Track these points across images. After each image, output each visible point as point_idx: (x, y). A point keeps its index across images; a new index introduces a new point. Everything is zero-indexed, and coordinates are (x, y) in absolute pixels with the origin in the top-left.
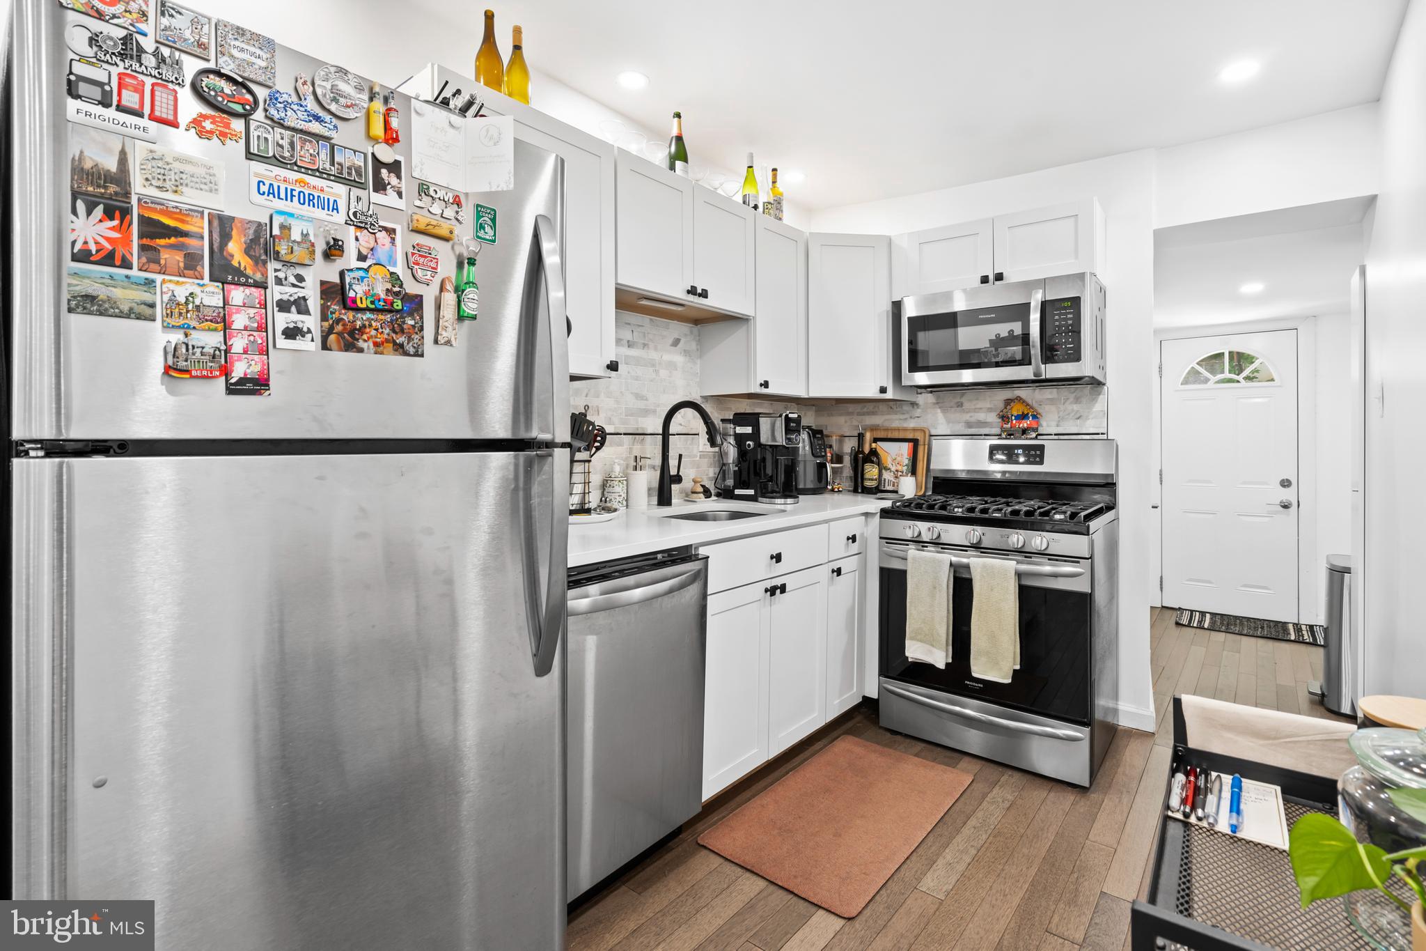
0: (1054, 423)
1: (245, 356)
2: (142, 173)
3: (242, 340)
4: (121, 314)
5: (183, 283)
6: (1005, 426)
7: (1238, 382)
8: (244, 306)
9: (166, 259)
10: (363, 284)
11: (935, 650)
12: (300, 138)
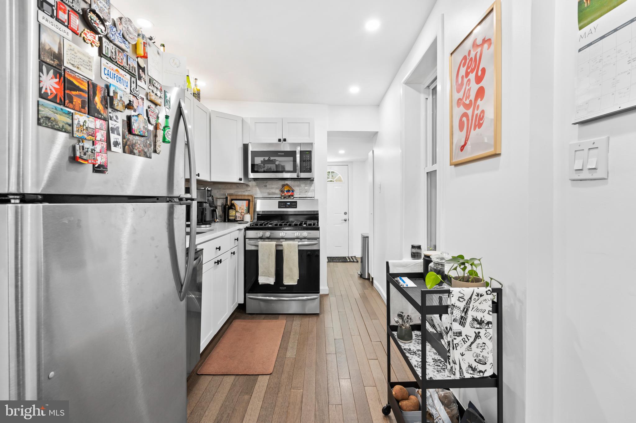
0: (299, 194)
1: (100, 154)
2: (67, 56)
3: (99, 146)
4: (59, 128)
5: (82, 115)
6: (282, 194)
7: (333, 181)
8: (100, 129)
9: (75, 102)
10: (137, 123)
11: (269, 278)
12: (118, 50)
